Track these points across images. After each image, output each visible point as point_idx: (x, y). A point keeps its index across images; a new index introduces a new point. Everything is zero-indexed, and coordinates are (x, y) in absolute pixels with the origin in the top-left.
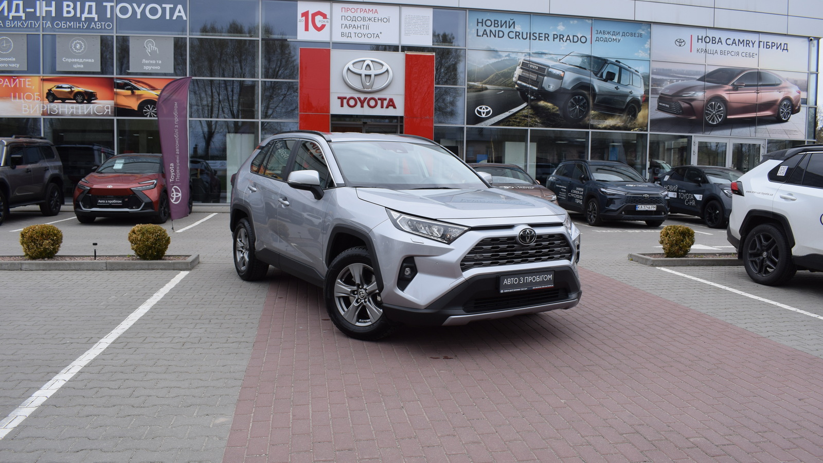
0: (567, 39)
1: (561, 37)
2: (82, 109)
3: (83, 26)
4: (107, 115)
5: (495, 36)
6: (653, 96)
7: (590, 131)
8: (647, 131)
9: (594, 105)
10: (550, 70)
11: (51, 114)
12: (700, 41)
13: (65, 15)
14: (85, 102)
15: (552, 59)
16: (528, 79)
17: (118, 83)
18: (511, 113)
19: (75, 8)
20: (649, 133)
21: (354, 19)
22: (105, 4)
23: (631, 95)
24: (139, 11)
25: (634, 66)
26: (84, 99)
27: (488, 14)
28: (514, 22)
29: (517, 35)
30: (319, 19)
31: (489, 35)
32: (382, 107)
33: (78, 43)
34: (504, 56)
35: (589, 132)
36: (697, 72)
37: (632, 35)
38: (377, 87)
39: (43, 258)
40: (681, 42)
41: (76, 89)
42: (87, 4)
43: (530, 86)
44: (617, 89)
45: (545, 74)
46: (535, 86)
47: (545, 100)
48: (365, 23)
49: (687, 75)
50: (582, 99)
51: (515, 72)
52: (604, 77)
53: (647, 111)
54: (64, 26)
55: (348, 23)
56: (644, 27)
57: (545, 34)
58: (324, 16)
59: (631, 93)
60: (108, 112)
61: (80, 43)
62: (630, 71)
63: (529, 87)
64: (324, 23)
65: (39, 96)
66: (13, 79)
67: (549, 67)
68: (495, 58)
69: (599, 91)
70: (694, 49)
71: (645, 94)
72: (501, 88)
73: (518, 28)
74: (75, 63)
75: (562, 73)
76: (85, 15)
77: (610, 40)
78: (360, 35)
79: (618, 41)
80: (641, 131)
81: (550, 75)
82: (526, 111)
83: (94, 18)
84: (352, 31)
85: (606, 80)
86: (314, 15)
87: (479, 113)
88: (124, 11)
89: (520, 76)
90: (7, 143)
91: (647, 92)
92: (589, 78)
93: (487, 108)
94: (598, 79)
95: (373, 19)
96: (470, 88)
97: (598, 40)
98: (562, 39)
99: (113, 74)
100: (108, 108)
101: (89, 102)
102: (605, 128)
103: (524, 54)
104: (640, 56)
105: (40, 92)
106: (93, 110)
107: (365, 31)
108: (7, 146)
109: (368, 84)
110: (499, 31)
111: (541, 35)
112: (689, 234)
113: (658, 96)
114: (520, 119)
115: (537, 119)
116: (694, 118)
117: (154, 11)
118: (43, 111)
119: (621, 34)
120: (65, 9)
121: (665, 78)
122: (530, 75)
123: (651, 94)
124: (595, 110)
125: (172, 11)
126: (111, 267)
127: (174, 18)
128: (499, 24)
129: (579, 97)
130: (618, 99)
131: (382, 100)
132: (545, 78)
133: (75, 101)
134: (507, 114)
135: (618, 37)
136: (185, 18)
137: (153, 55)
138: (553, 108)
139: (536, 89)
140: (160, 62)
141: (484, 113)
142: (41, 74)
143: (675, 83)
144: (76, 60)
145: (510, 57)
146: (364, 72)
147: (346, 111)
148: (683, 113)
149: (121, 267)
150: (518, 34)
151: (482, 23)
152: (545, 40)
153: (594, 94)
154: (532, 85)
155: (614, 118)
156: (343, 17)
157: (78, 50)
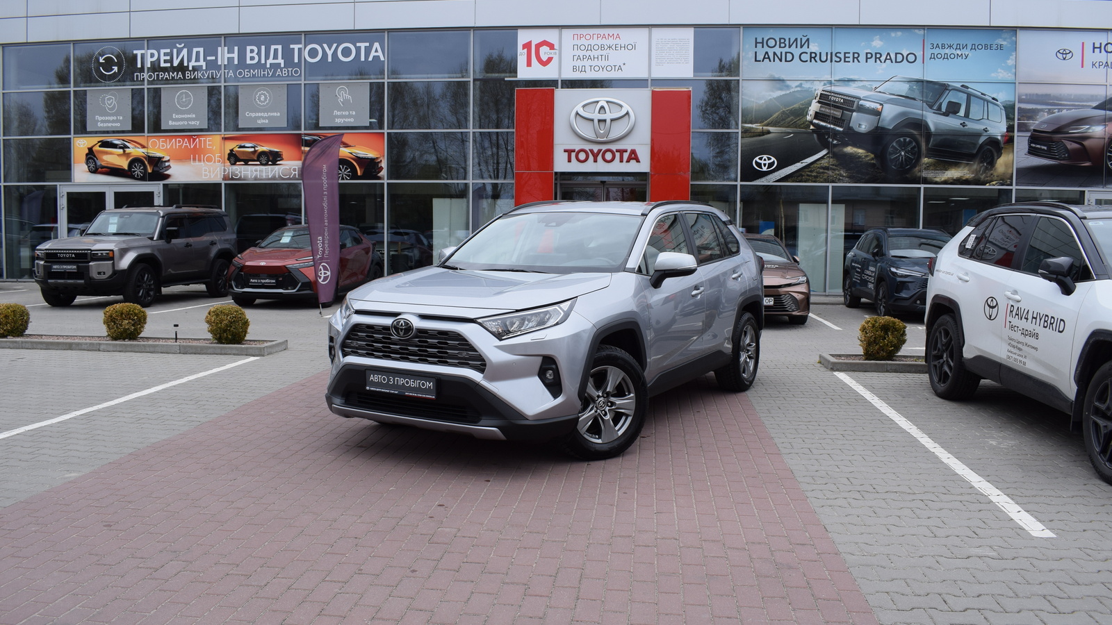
0: (886, 59)
1: (877, 56)
2: (267, 172)
3: (268, 74)
4: (294, 178)
5: (781, 60)
6: (1021, 134)
7: (922, 186)
8: (1011, 185)
9: (928, 150)
10: (861, 102)
11: (232, 179)
12: (1097, 51)
13: (249, 62)
14: (270, 163)
15: (864, 87)
16: (829, 116)
17: (306, 140)
18: (804, 165)
19: (259, 54)
20: (1014, 187)
21: (589, 49)
22: (292, 46)
23: (985, 134)
24: (330, 53)
25: (990, 92)
26: (269, 161)
27: (771, 30)
28: (808, 40)
29: (813, 57)
30: (544, 51)
31: (772, 60)
32: (621, 161)
33: (262, 94)
34: (794, 86)
35: (920, 188)
36: (1092, 96)
37: (986, 47)
38: (614, 135)
39: (124, 339)
40: (1066, 54)
41: (260, 149)
42: (273, 47)
43: (832, 126)
44: (964, 126)
45: (854, 108)
46: (839, 126)
47: (854, 145)
48: (604, 53)
49: (1078, 101)
50: (910, 142)
51: (810, 108)
52: (944, 109)
53: (1011, 156)
54: (247, 75)
55: (581, 53)
56: (1005, 35)
57: (854, 53)
58: (551, 46)
59: (986, 131)
60: (295, 174)
61: (264, 94)
62: (984, 100)
63: (830, 128)
64: (551, 56)
65: (220, 157)
66: (193, 139)
67: (860, 99)
68: (781, 89)
69: (936, 129)
70: (1088, 63)
71: (1007, 132)
72: (789, 130)
73: (814, 48)
74: (259, 118)
75: (879, 107)
76: (271, 61)
77: (952, 56)
78: (597, 68)
79: (964, 57)
80: (1002, 185)
81: (861, 109)
82: (827, 161)
83: (280, 63)
84: (587, 63)
85: (946, 114)
86: (538, 46)
87: (759, 165)
88: (313, 53)
89: (816, 112)
90: (164, 213)
91: (1010, 129)
92: (920, 112)
93: (769, 159)
94: (934, 113)
95: (614, 47)
96: (746, 132)
97: (933, 57)
98: (879, 58)
99: (300, 130)
100: (294, 170)
101: (274, 164)
102: (945, 182)
103: (822, 83)
104: (999, 78)
105: (221, 153)
106: (279, 173)
107: (604, 63)
108: (163, 217)
109: (602, 132)
110: (786, 53)
111: (847, 55)
112: (895, 329)
113: (1029, 134)
114: (817, 172)
115: (842, 172)
116: (1087, 164)
117: (346, 52)
118: (224, 175)
119: (969, 47)
120: (249, 55)
121: (1039, 107)
122: (832, 112)
123: (1018, 131)
124: (929, 157)
125: (368, 50)
126: (185, 351)
127: (370, 59)
128: (787, 43)
129: (905, 140)
130: (965, 140)
131: (622, 152)
132: (854, 114)
133: (258, 163)
134: (798, 166)
135: (965, 52)
136: (382, 59)
137: (346, 105)
138: (866, 156)
139: (841, 129)
140: (354, 113)
141: (765, 165)
142: (223, 132)
143: (1057, 114)
144: (260, 114)
145: (804, 87)
146: (597, 116)
147: (575, 167)
148: (1069, 158)
149: (194, 351)
150: (813, 55)
151: (762, 43)
152: (853, 62)
153: (928, 134)
154: (834, 125)
155: (959, 167)
156: (576, 47)
157: (262, 102)
